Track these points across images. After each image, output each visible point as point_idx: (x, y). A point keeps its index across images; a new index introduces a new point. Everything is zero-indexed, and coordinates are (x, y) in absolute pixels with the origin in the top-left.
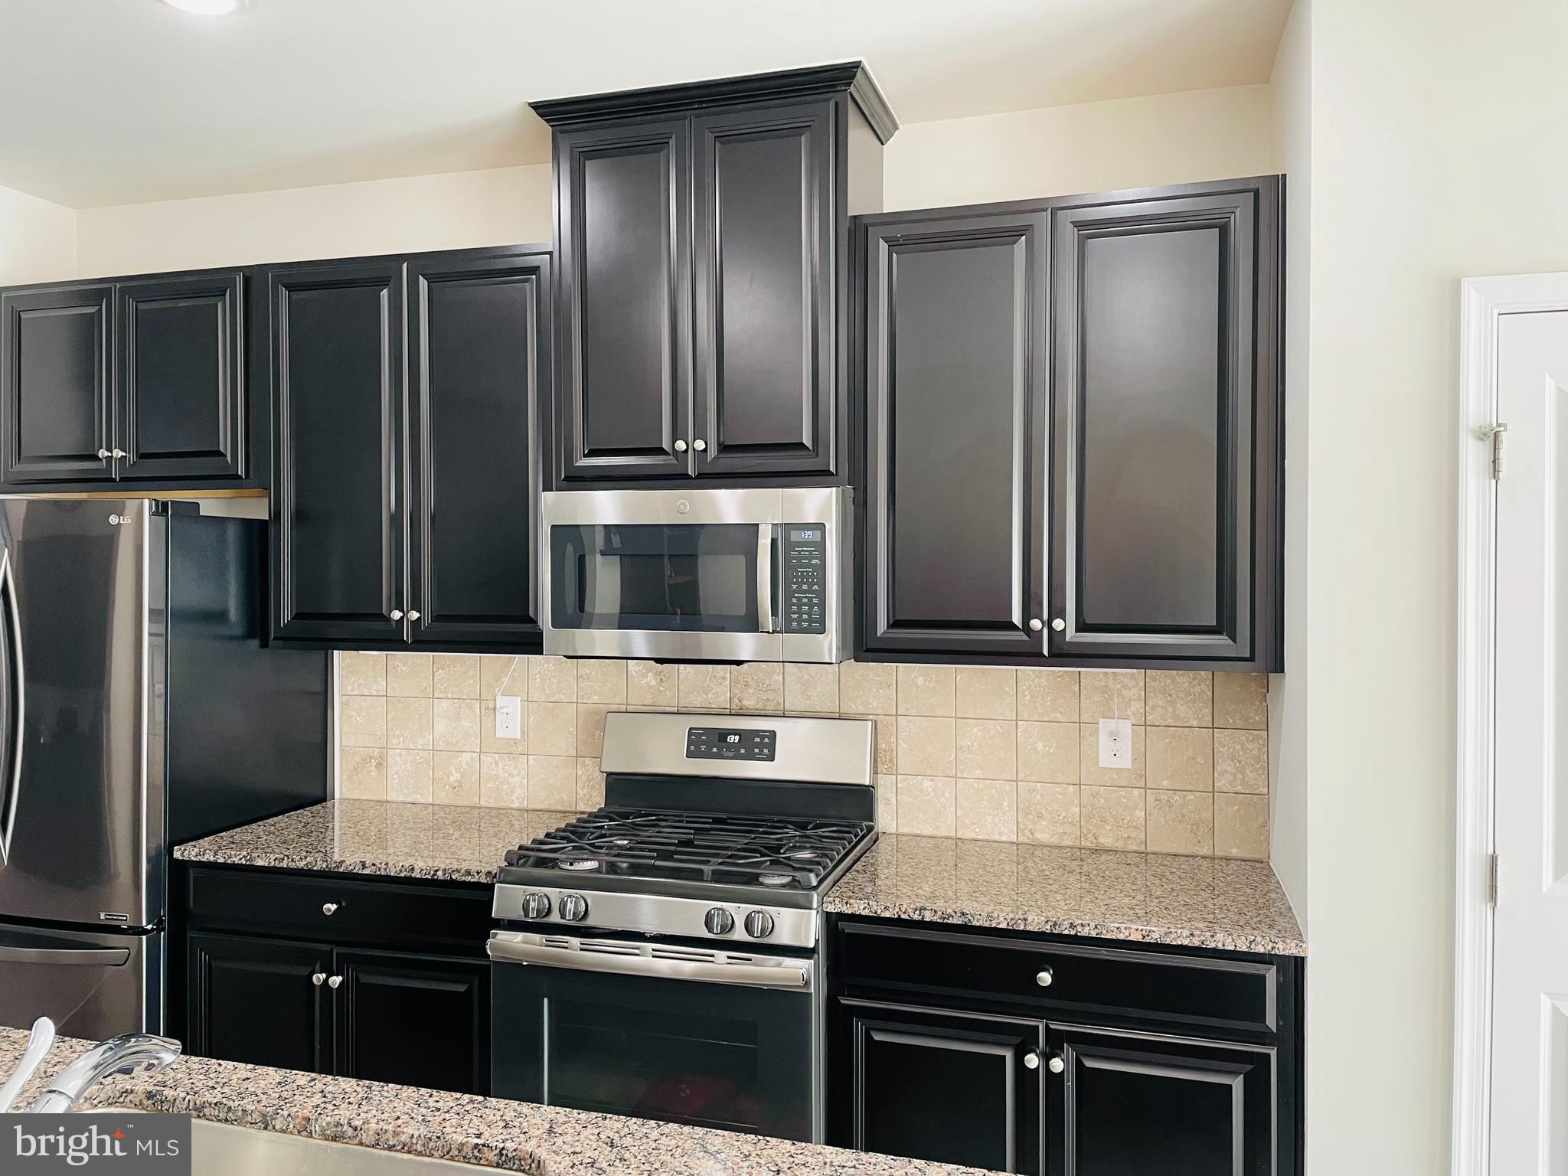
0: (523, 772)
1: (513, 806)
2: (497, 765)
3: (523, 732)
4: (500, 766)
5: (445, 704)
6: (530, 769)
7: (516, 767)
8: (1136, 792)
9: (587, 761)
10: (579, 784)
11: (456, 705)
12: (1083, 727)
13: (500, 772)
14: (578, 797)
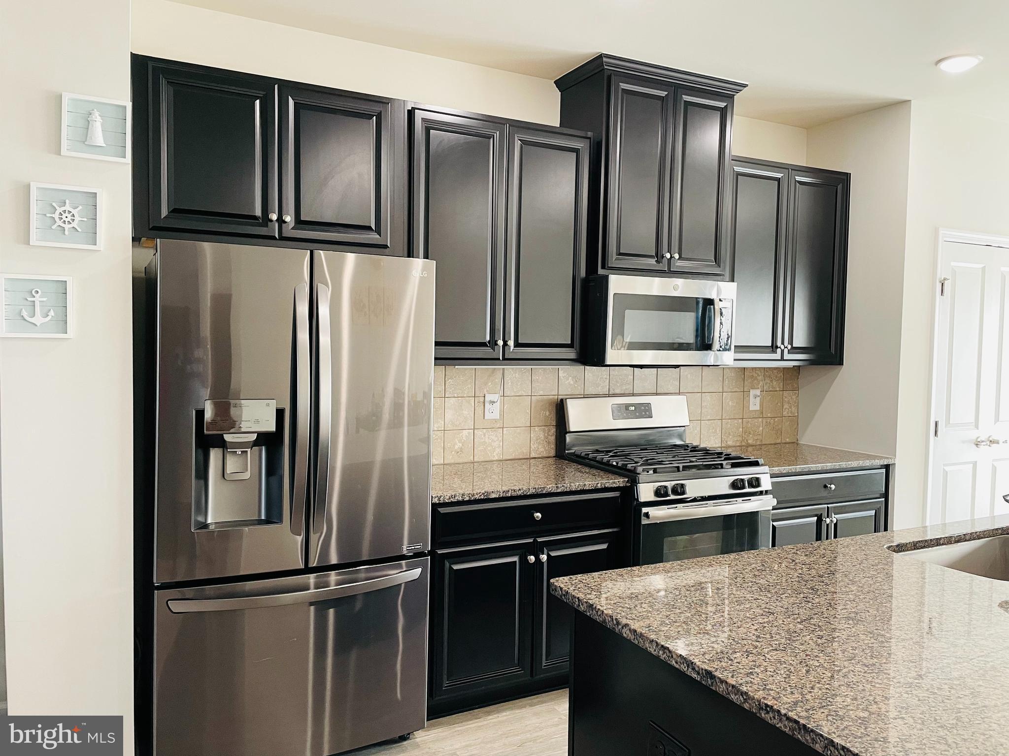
0: (500, 439)
1: (495, 459)
2: (485, 435)
3: (500, 415)
4: (487, 436)
5: (453, 400)
6: (504, 436)
7: (496, 436)
8: (760, 420)
9: (537, 429)
10: (532, 442)
11: (460, 401)
12: (745, 393)
13: (487, 440)
14: (531, 449)
